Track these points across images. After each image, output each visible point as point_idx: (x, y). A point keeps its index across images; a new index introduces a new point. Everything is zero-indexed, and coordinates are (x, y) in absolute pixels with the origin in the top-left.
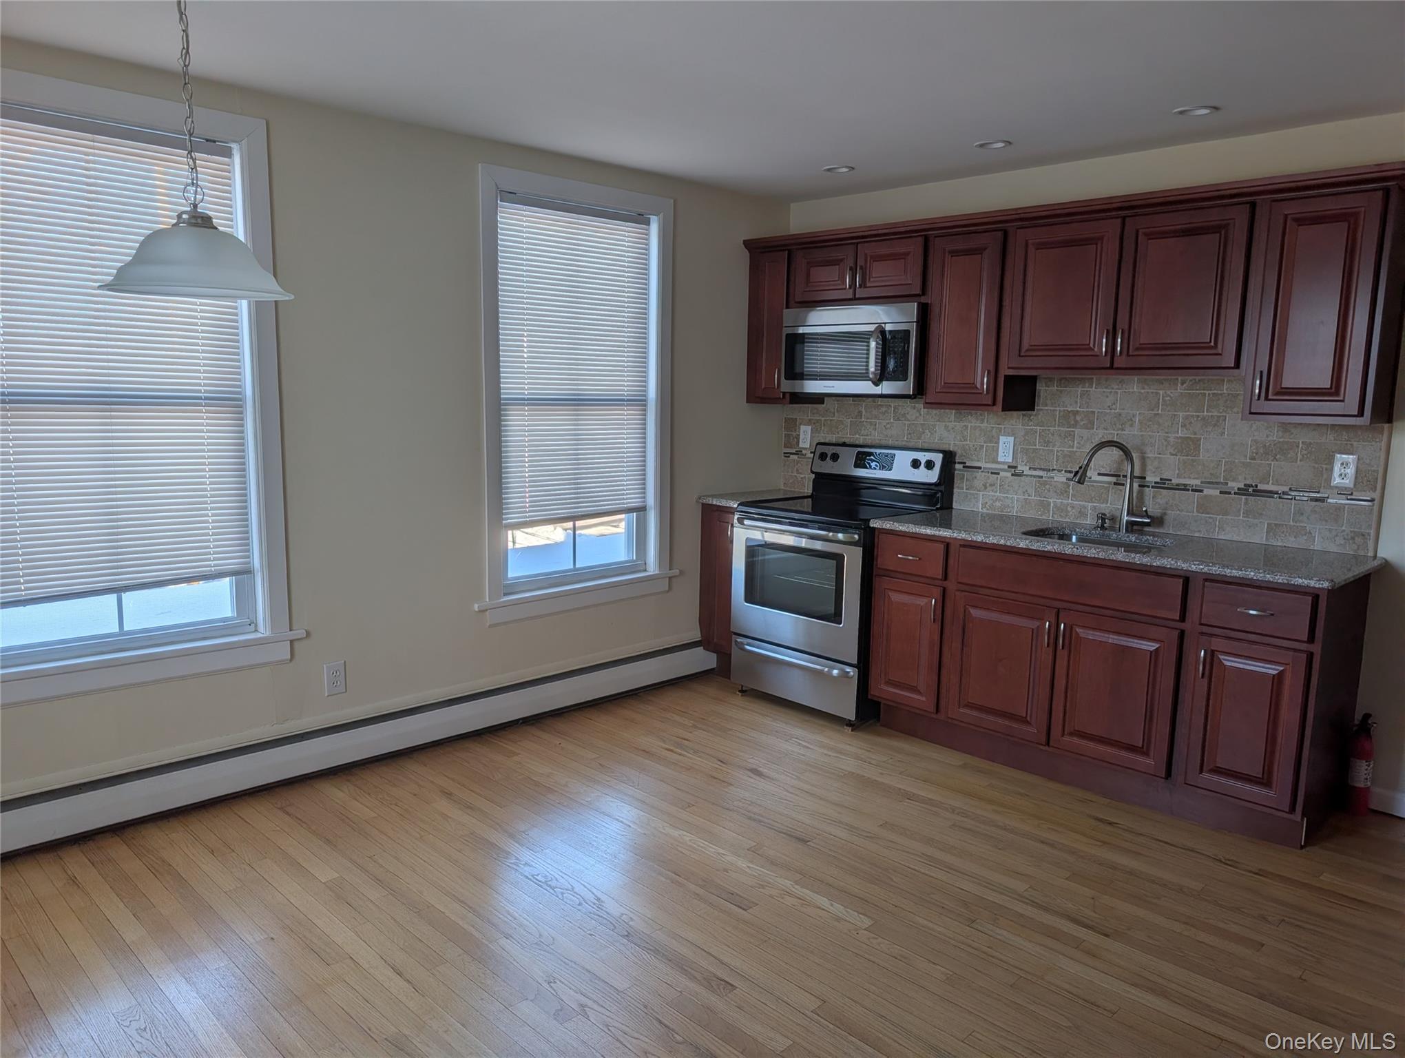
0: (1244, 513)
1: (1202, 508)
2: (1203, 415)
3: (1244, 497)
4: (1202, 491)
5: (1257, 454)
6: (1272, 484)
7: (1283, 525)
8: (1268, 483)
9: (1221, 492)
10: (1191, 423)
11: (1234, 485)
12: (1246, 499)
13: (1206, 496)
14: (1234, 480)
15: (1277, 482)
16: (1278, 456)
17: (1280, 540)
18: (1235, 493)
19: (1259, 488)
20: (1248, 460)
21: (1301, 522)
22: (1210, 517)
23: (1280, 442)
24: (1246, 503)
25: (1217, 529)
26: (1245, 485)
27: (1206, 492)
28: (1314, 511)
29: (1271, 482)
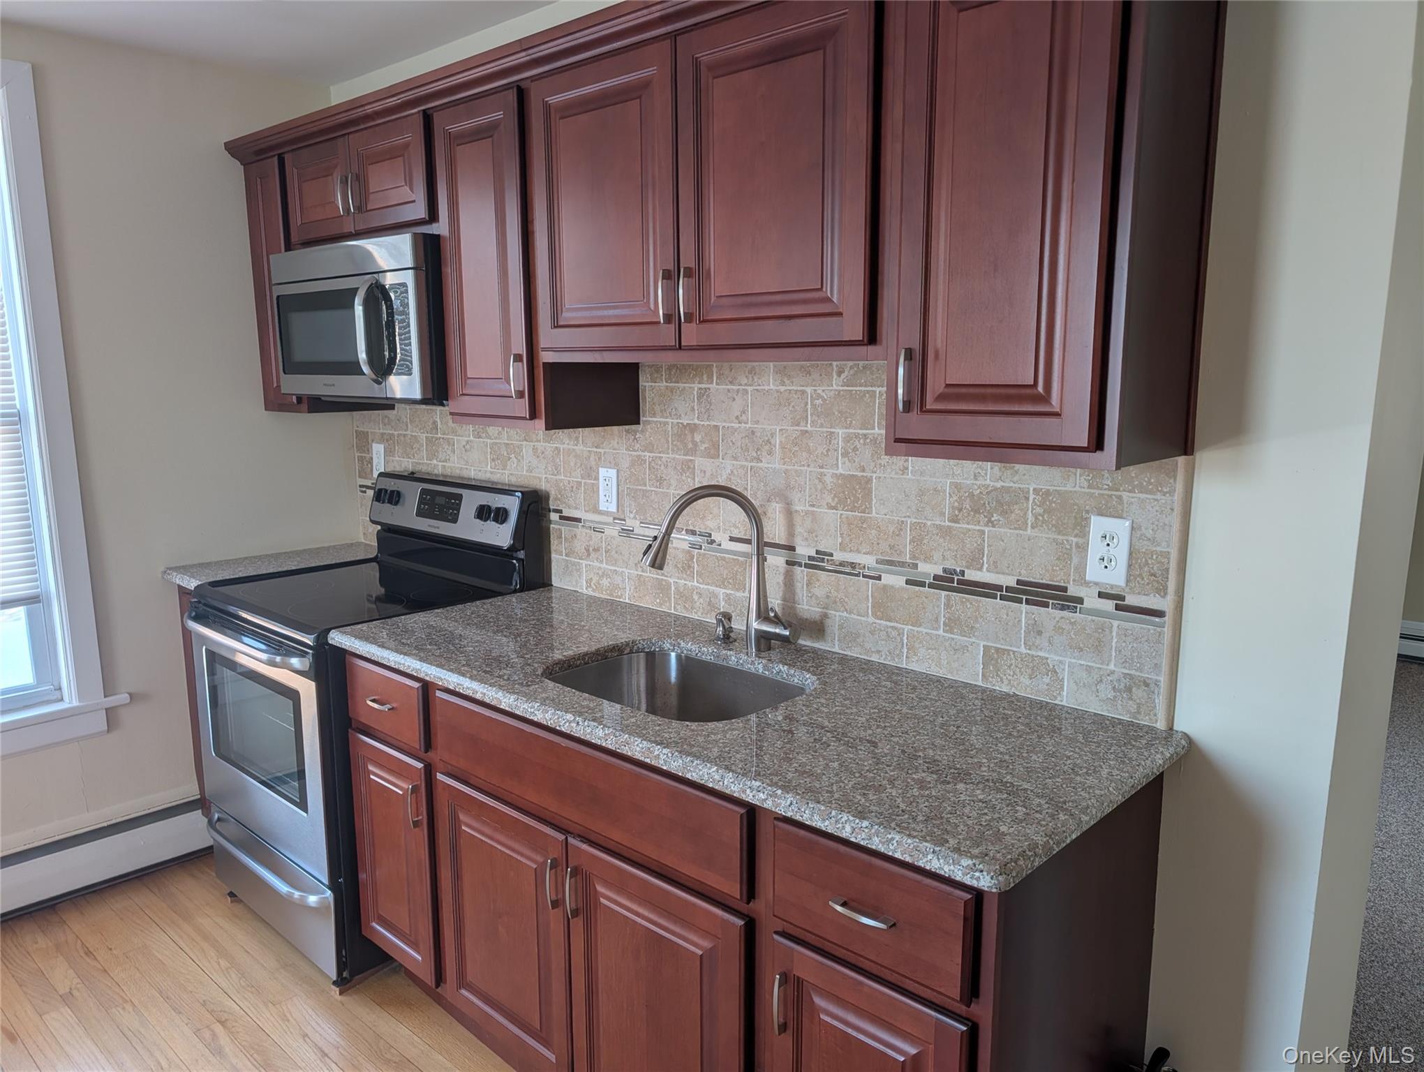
0: (945, 624)
1: (881, 609)
2: (874, 434)
3: (944, 593)
4: (879, 578)
5: (960, 510)
6: (988, 571)
7: (1008, 650)
8: (980, 569)
9: (908, 582)
10: (855, 449)
11: (929, 569)
12: (948, 598)
13: (885, 586)
14: (928, 559)
15: (995, 568)
16: (995, 517)
17: (1006, 682)
18: (931, 586)
19: (966, 577)
20: (947, 523)
21: (1038, 648)
22: (892, 627)
23: (996, 489)
24: (948, 606)
25: (905, 650)
26: (945, 570)
27: (887, 579)
28: (1059, 630)
29: (986, 566)
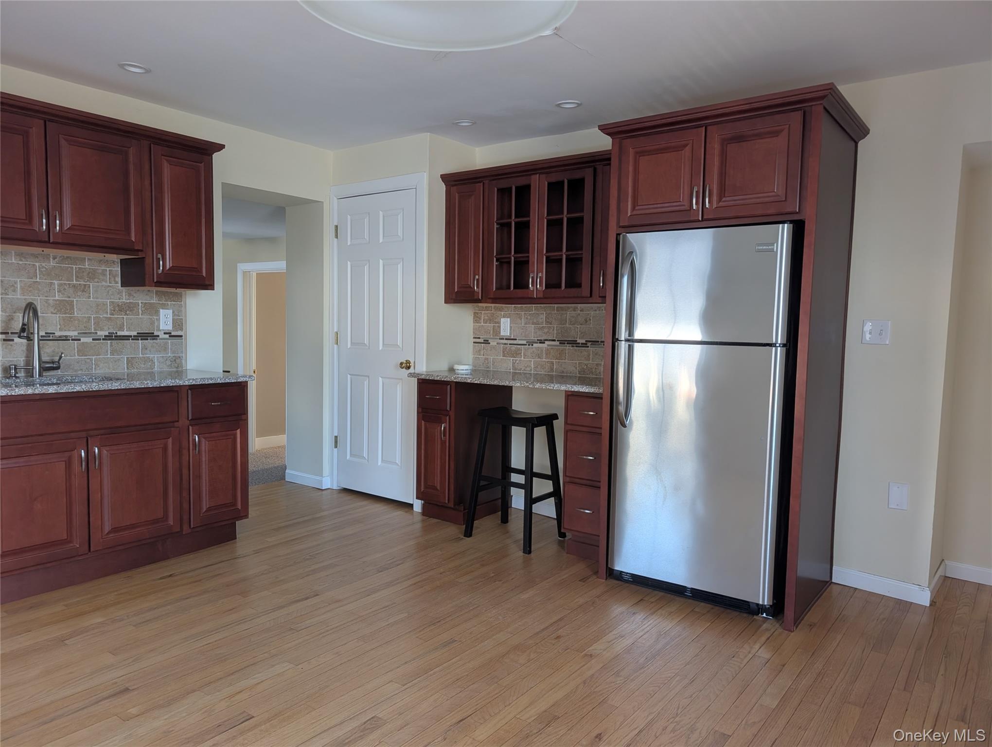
0: (110, 353)
1: (81, 352)
2: (73, 284)
3: (109, 342)
4: (80, 340)
5: (114, 311)
6: (127, 331)
7: (136, 357)
8: (123, 331)
9: (93, 340)
10: (65, 289)
11: (102, 333)
12: (111, 343)
13: (83, 343)
14: (102, 330)
15: (129, 329)
16: (128, 312)
17: (135, 368)
18: (103, 339)
19: (118, 334)
20: (109, 316)
21: (146, 354)
22: (88, 358)
23: (127, 303)
24: (111, 346)
25: (94, 366)
26: (109, 333)
27: (83, 340)
28: (152, 346)
29: (125, 329)
